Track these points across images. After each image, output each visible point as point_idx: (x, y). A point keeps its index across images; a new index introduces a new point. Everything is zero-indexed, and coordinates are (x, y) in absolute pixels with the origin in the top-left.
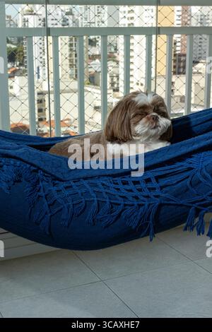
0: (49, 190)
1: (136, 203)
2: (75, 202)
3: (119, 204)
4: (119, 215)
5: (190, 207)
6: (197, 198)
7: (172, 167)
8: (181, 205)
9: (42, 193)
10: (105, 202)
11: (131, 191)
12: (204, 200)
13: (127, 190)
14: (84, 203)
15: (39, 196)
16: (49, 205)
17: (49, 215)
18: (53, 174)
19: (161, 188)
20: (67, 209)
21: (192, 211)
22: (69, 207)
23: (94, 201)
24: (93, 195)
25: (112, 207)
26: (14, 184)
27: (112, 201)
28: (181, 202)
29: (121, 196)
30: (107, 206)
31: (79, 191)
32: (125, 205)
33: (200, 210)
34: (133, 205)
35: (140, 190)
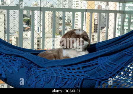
0: (36, 71)
1: (73, 78)
2: (46, 77)
3: (66, 79)
4: (66, 83)
5: (97, 81)
6: (100, 77)
7: (89, 63)
8: (93, 80)
9: (32, 73)
10: (60, 77)
11: (71, 73)
12: (102, 78)
13: (69, 72)
14: (50, 78)
15: (31, 74)
16: (35, 78)
17: (35, 82)
18: (38, 64)
19: (84, 72)
20: (43, 80)
21: (97, 82)
22: (44, 79)
23: (55, 76)
24: (55, 74)
25: (63, 80)
26: (20, 68)
27: (63, 77)
28: (93, 78)
29: (66, 75)
30: (61, 79)
31: (49, 73)
32: (68, 79)
33: (101, 82)
34: (72, 79)
35: (75, 73)
